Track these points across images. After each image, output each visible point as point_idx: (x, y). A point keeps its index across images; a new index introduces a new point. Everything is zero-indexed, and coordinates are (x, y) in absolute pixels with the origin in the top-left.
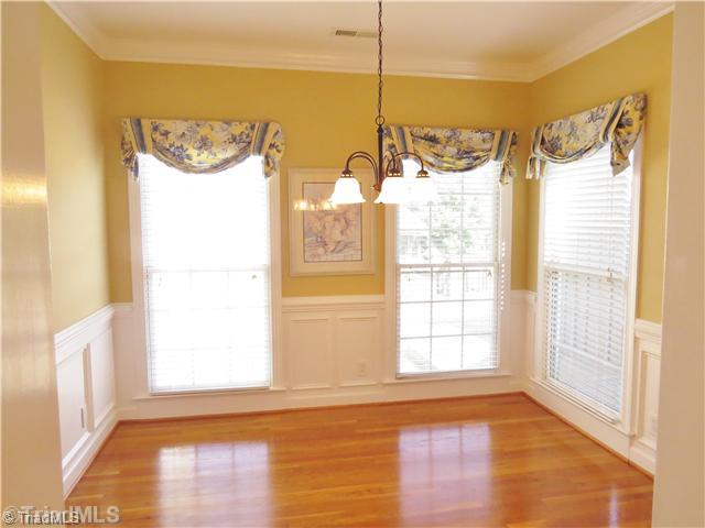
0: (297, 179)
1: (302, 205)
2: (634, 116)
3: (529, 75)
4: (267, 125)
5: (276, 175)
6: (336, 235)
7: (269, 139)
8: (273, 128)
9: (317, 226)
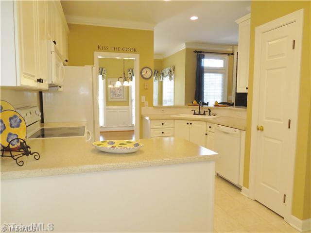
0: (109, 80)
1: (110, 86)
2: (172, 70)
3: (161, 58)
4: (103, 69)
5: (105, 79)
6: (118, 93)
7: (103, 72)
8: (104, 69)
9: (114, 91)
